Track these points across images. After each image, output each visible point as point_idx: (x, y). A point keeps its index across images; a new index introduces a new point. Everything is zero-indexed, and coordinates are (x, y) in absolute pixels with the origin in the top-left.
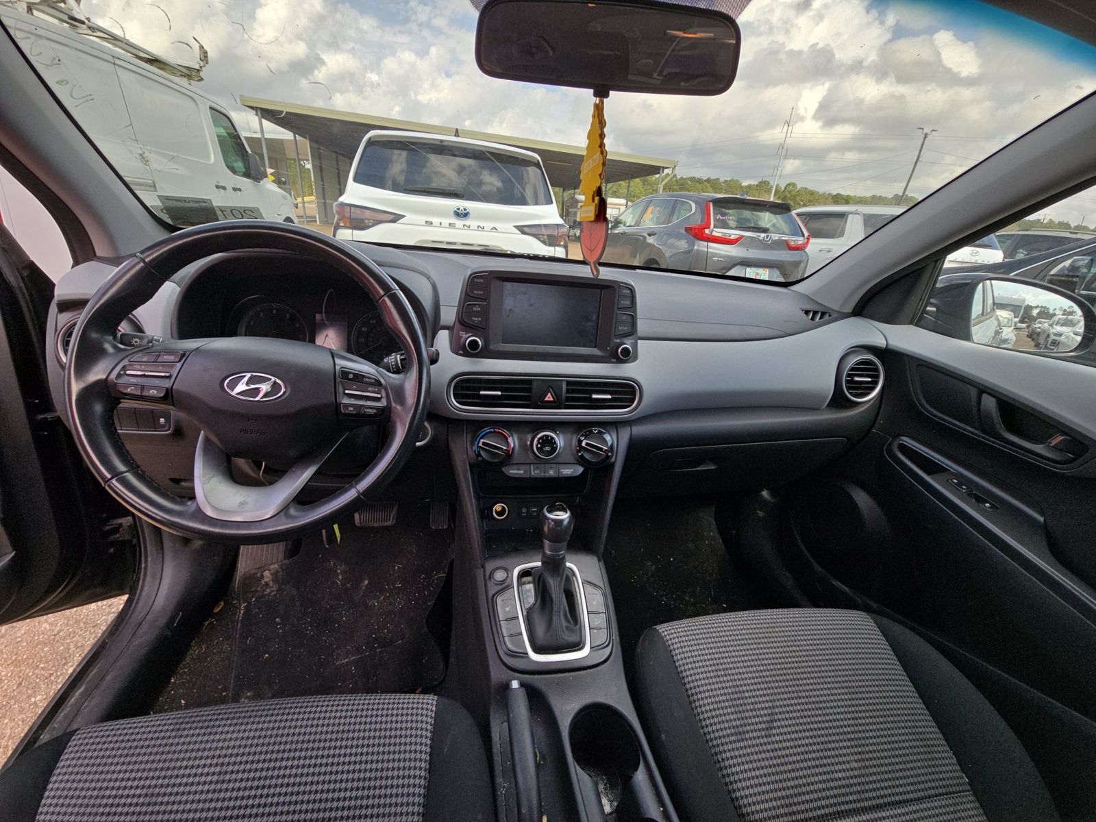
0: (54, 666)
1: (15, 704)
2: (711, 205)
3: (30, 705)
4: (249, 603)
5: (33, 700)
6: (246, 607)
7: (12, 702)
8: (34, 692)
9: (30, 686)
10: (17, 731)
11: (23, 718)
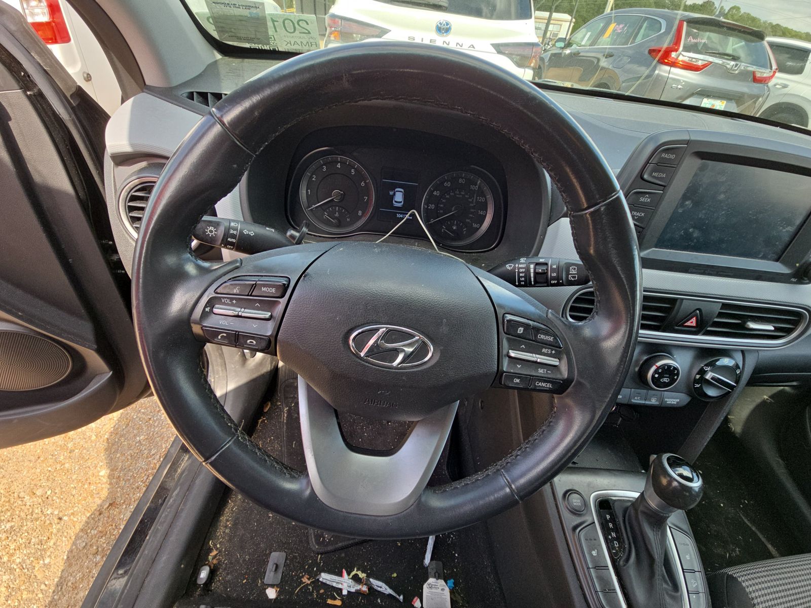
0: (151, 412)
1: (124, 441)
2: (685, 24)
3: (136, 443)
4: (290, 408)
5: (138, 438)
6: (287, 410)
7: (123, 439)
8: (139, 432)
9: (135, 427)
10: (127, 464)
11: (131, 454)
